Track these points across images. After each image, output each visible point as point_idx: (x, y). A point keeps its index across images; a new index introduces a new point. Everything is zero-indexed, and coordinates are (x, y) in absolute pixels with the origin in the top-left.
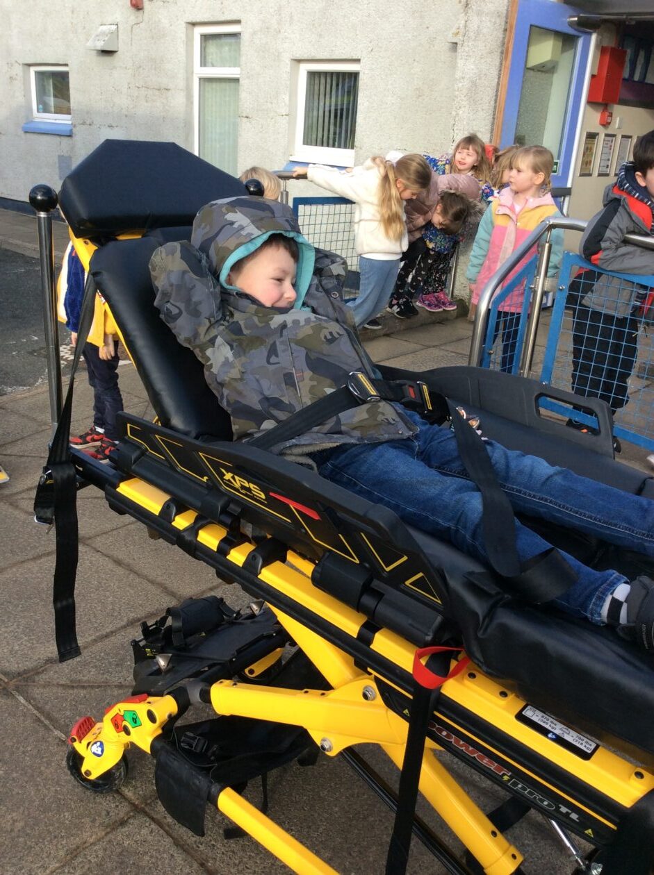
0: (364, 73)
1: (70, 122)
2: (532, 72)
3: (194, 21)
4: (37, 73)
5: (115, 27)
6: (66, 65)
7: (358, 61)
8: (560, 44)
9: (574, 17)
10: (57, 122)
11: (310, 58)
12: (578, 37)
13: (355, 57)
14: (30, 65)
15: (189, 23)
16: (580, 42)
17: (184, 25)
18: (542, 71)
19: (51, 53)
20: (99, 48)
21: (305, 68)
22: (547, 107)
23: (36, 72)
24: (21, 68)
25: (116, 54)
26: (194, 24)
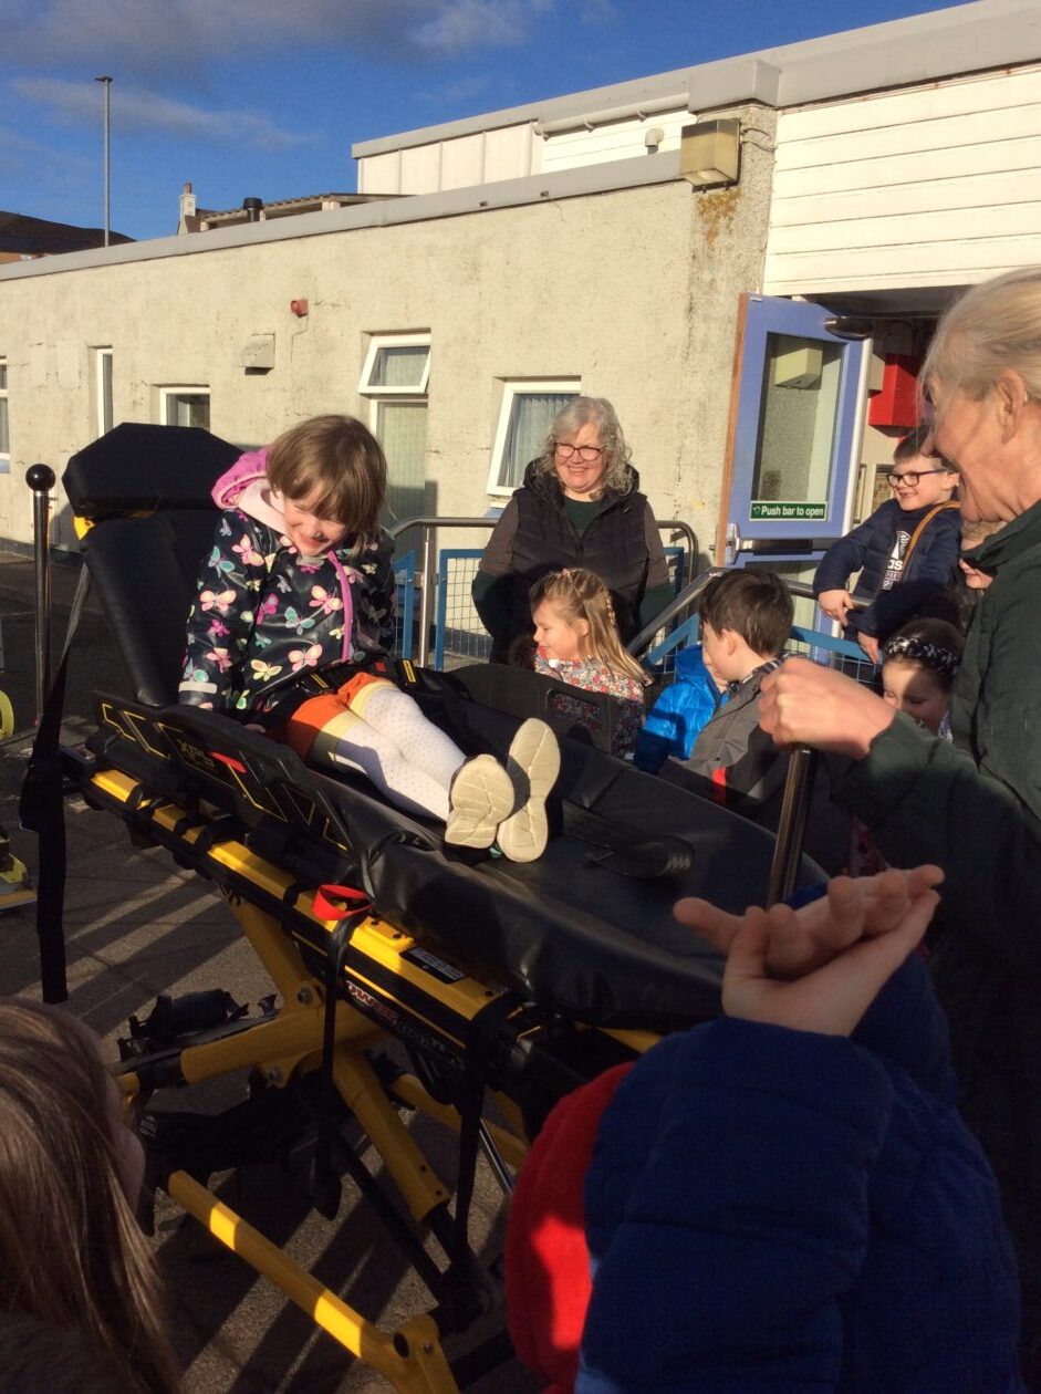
2: (786, 390)
3: (372, 329)
5: (270, 338)
6: (207, 386)
7: (577, 378)
9: (833, 320)
11: (517, 375)
12: (844, 344)
13: (575, 374)
14: (160, 386)
15: (365, 332)
16: (847, 350)
17: (359, 335)
19: (188, 371)
20: (249, 365)
21: (512, 388)
23: (168, 395)
24: (148, 388)
25: (271, 372)
26: (372, 334)
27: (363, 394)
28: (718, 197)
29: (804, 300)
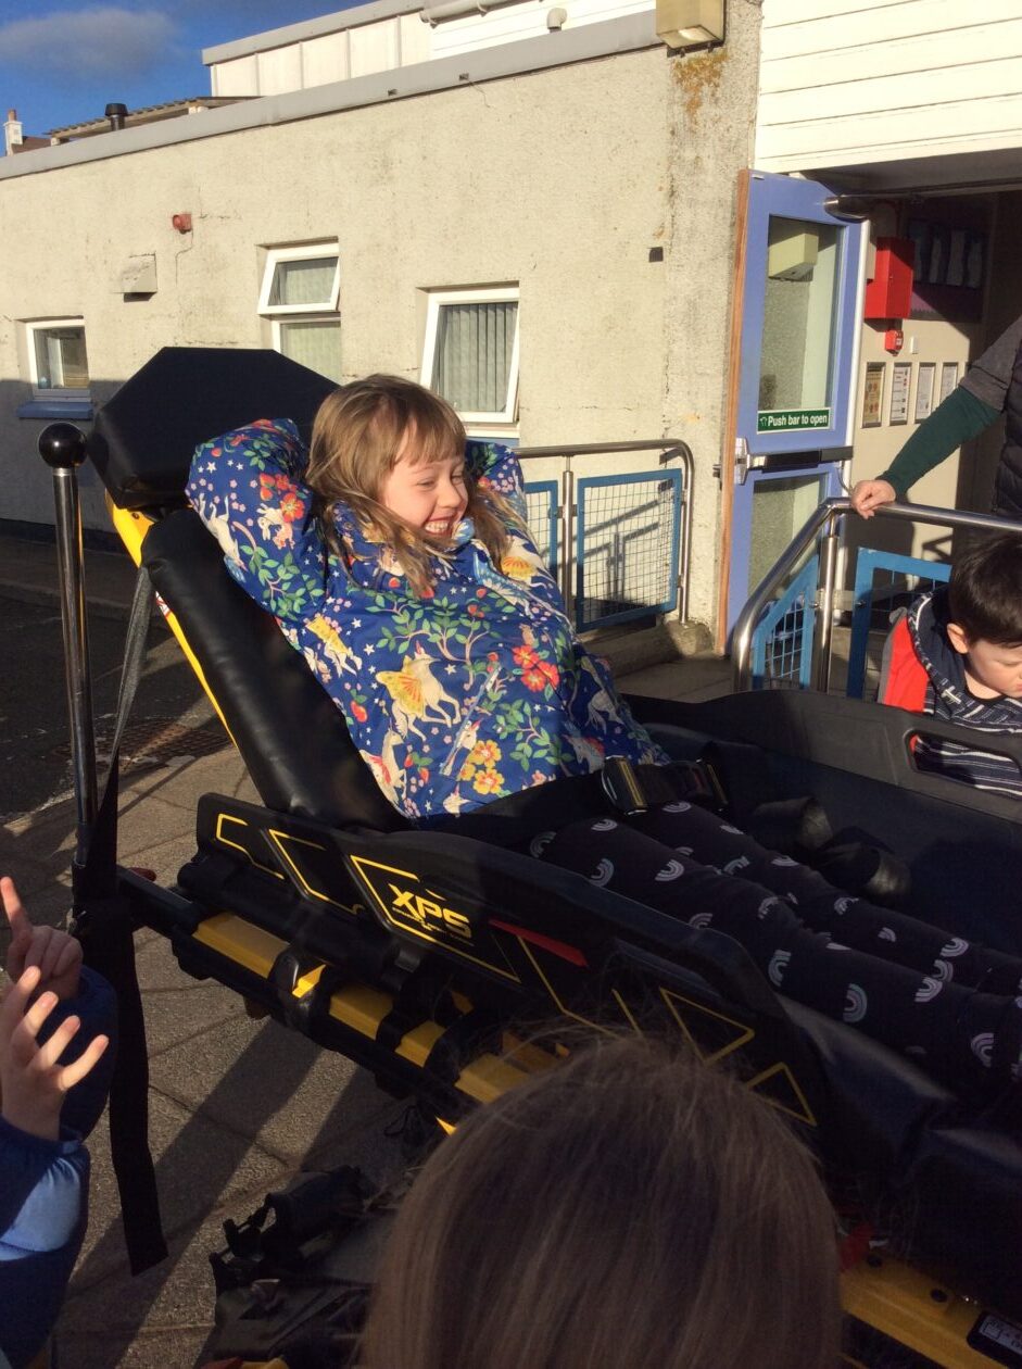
0: (526, 301)
1: (89, 400)
2: (777, 283)
3: (269, 241)
4: (36, 331)
5: (150, 259)
6: (81, 317)
7: (515, 284)
8: (815, 239)
9: (832, 199)
10: (70, 400)
11: (443, 284)
12: (842, 227)
13: (511, 279)
14: (25, 321)
15: (261, 246)
16: (846, 234)
17: (254, 249)
18: (793, 280)
19: (57, 303)
20: (128, 290)
21: (436, 301)
22: (805, 330)
24: (12, 325)
25: (154, 297)
26: (268, 247)
27: (262, 316)
28: (699, 61)
29: (803, 177)
